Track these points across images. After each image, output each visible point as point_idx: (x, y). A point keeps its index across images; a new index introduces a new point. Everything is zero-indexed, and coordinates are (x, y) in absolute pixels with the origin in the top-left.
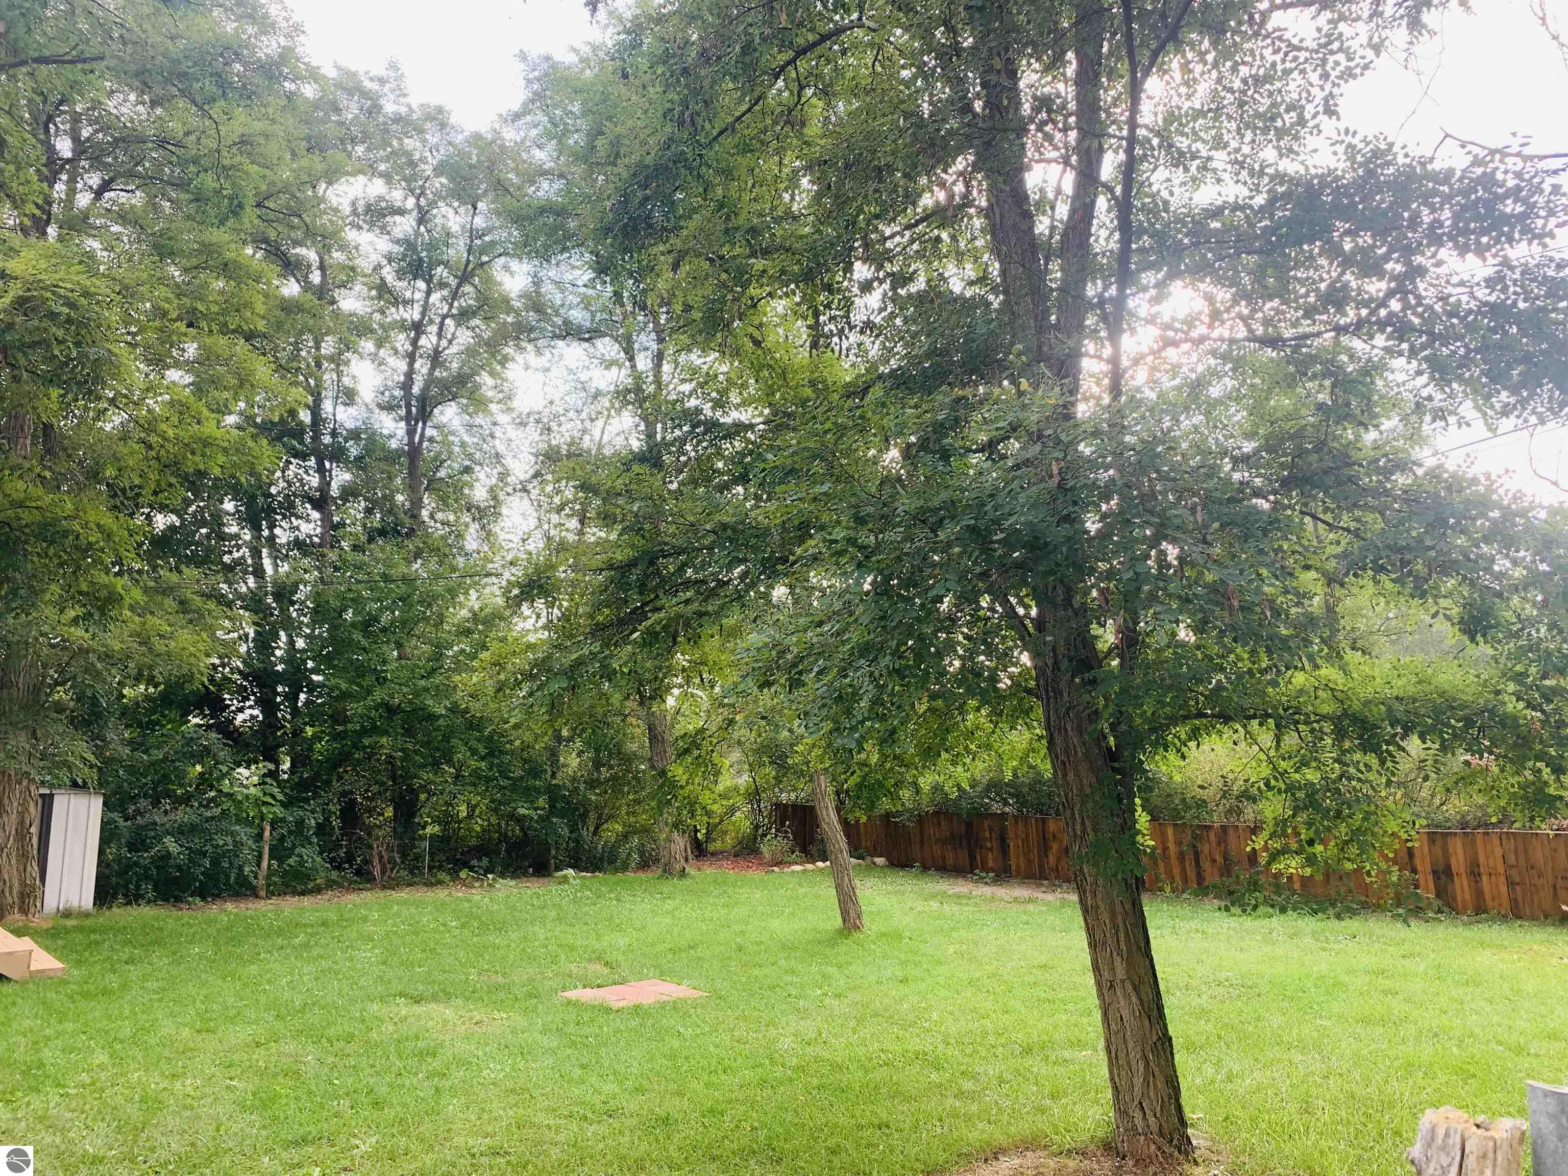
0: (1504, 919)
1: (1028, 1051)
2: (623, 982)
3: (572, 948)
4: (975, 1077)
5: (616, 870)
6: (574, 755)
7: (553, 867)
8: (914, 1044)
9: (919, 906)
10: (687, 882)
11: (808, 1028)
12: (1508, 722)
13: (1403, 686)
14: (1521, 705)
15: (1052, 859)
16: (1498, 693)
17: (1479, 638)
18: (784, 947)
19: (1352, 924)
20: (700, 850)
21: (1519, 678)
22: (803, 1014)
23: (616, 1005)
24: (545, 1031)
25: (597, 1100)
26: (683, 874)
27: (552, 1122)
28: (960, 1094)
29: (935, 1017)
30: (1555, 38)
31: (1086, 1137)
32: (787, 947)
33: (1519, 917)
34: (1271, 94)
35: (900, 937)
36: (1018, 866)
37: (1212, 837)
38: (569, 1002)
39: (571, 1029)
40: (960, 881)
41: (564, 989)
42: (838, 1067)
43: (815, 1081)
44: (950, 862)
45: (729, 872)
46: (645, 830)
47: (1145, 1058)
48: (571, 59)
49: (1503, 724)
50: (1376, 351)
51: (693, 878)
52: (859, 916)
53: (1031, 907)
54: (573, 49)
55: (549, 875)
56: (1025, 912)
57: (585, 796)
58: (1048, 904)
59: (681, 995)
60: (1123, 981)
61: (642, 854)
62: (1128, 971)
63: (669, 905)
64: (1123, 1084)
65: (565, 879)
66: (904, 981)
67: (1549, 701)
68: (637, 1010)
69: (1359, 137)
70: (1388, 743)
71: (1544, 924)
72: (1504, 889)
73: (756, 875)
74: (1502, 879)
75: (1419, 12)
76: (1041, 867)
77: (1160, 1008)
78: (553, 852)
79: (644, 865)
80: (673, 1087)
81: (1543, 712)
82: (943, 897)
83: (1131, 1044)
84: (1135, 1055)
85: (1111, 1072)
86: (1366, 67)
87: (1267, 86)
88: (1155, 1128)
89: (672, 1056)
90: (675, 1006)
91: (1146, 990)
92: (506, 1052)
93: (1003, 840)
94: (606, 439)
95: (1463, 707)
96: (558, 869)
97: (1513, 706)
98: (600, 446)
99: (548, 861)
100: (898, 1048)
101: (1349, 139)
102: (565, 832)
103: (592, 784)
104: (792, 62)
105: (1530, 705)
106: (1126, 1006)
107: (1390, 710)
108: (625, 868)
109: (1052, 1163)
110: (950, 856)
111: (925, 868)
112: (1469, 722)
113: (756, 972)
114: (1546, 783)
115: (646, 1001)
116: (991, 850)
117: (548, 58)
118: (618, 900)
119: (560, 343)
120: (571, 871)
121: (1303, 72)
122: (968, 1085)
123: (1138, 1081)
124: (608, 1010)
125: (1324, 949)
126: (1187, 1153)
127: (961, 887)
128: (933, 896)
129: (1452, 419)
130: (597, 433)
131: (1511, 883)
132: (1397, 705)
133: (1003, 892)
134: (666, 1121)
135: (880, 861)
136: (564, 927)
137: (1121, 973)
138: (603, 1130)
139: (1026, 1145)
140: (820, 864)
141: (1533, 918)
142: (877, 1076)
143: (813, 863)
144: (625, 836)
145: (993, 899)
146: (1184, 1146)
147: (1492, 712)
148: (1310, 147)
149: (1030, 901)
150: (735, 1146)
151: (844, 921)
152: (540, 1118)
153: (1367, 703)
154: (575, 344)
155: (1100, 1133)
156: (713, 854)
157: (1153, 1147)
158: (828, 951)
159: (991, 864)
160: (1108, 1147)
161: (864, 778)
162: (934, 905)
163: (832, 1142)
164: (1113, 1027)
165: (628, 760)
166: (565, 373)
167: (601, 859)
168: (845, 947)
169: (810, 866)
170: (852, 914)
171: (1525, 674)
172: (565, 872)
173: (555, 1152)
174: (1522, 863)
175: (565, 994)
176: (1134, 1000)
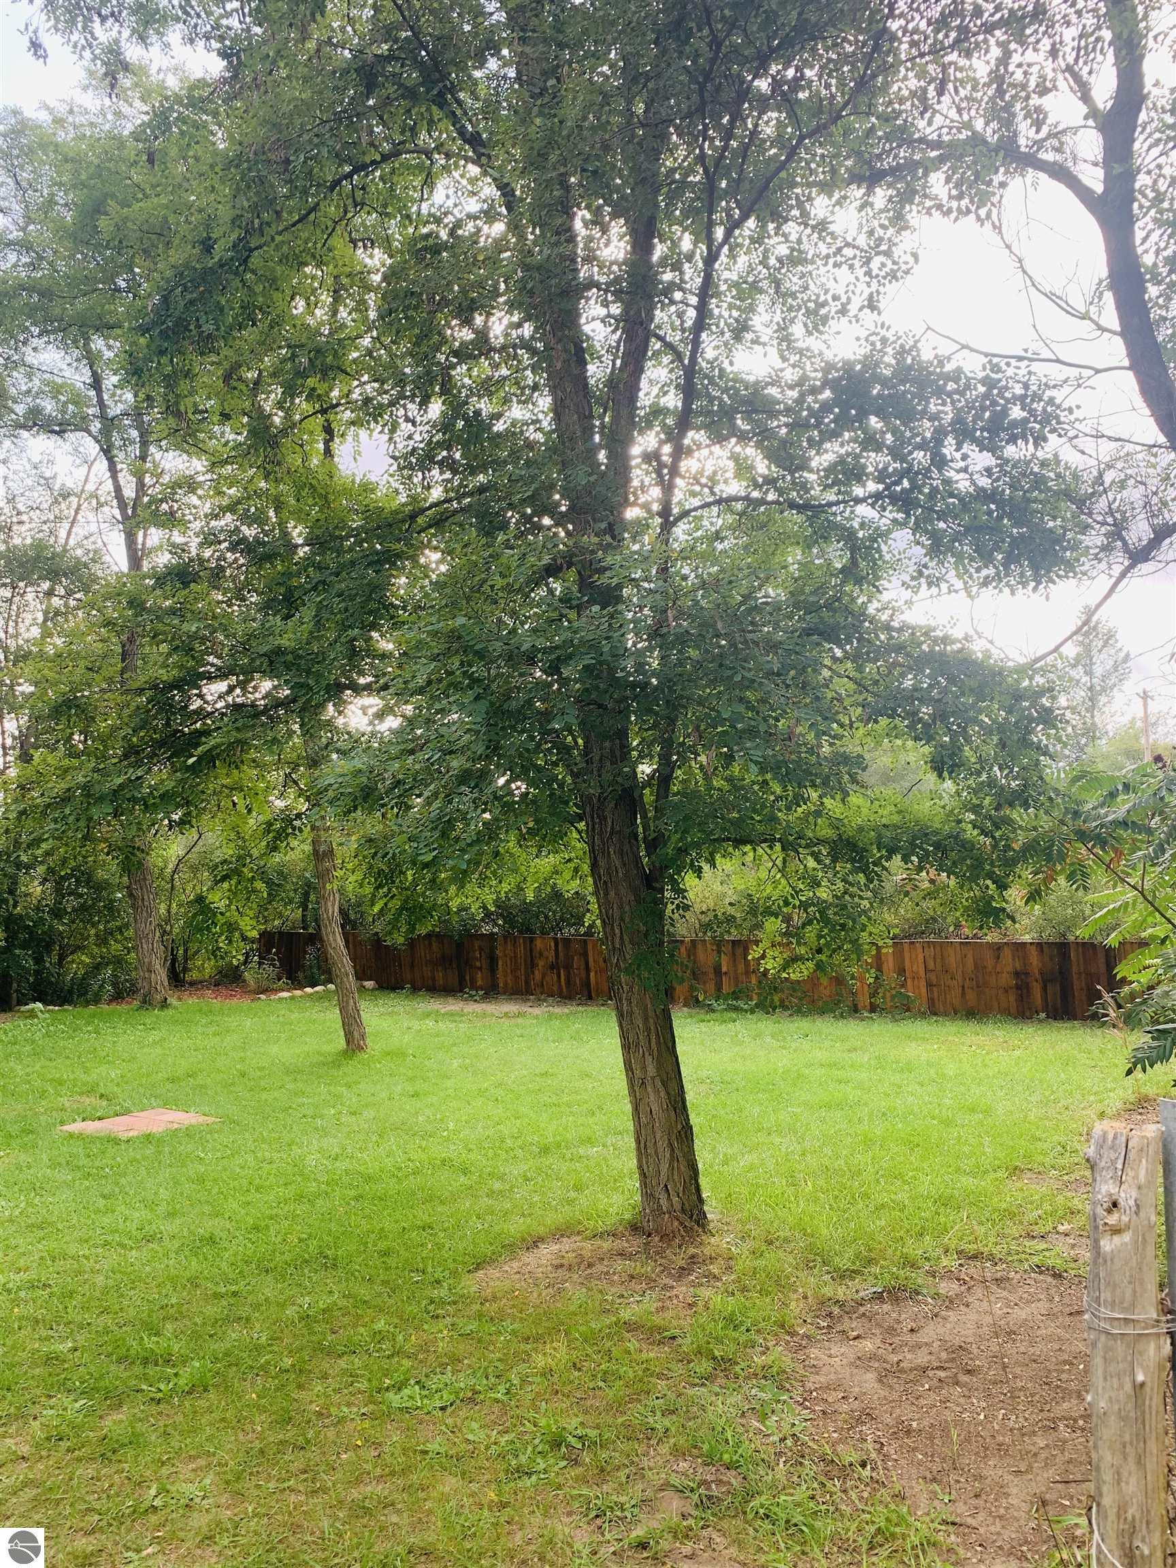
0: (923, 1015)
1: (545, 1150)
2: (127, 1112)
3: (60, 1082)
4: (501, 1178)
5: (87, 1003)
6: (36, 883)
7: (14, 1001)
8: (438, 1151)
9: (416, 1025)
10: (170, 1012)
11: (332, 1144)
12: (967, 847)
13: (887, 815)
14: (975, 832)
15: (538, 975)
16: (959, 822)
17: (945, 774)
18: (288, 1072)
19: (804, 1024)
20: (177, 979)
21: (976, 809)
22: (324, 1133)
23: (124, 1136)
24: (54, 1165)
25: (132, 1227)
26: (164, 1004)
27: (87, 1252)
28: (491, 1194)
29: (451, 1126)
30: (1008, 247)
31: (614, 1219)
32: (292, 1071)
33: (935, 1014)
34: (802, 276)
35: (404, 1055)
36: (506, 984)
37: (683, 950)
38: (71, 1136)
39: (83, 1161)
40: (451, 1000)
41: (62, 1123)
42: (368, 1179)
43: (352, 1193)
44: (440, 982)
45: (214, 1001)
46: (118, 961)
47: (671, 1145)
48: (44, 117)
49: (963, 846)
50: (884, 520)
51: (176, 1008)
52: (363, 1037)
53: (520, 1020)
54: (47, 108)
55: (11, 1010)
56: (517, 1026)
57: (51, 927)
58: (537, 1017)
59: (194, 1121)
60: (653, 1078)
61: (115, 985)
62: (658, 1069)
63: (155, 1035)
64: (651, 1171)
65: (32, 1014)
66: (416, 1095)
67: (998, 828)
68: (148, 1138)
69: (892, 331)
70: (875, 864)
71: (953, 1020)
72: (924, 990)
73: (241, 1003)
74: (923, 983)
75: (903, 207)
76: (527, 983)
77: (684, 1101)
78: (15, 985)
79: (118, 997)
80: (207, 1209)
81: (993, 837)
82: (438, 1018)
83: (658, 1135)
84: (662, 1144)
85: (639, 1160)
86: (907, 272)
87: (800, 268)
88: (678, 1206)
89: (201, 1180)
90: (189, 1133)
91: (673, 1085)
92: (16, 1188)
93: (493, 960)
94: (72, 542)
95: (936, 833)
96: (20, 1003)
97: (971, 833)
98: (65, 551)
99: (9, 996)
100: (424, 1156)
101: (883, 332)
102: (30, 964)
103: (57, 913)
104: (349, 176)
105: (983, 832)
106: (655, 1101)
107: (880, 837)
108: (97, 1001)
109: (588, 1245)
110: (440, 975)
111: (415, 989)
112: (937, 846)
113: (264, 1096)
114: (992, 897)
115: (157, 1129)
116: (480, 969)
117: (15, 113)
118: (97, 1032)
119: (25, 434)
120: (39, 1005)
121: (851, 267)
122: (497, 1186)
123: (664, 1167)
124: (116, 1142)
125: (784, 1048)
126: (703, 1226)
127: (453, 1005)
128: (428, 1015)
129: (944, 586)
130: (63, 534)
131: (930, 985)
132: (884, 831)
133: (491, 1008)
134: (212, 1240)
135: (369, 984)
136: (43, 1062)
137: (651, 1070)
138: (145, 1254)
139: (560, 1233)
140: (308, 990)
141: (946, 1014)
142: (412, 1182)
143: (301, 987)
144: (97, 967)
145: (484, 1015)
146: (700, 1219)
147: (956, 837)
148: (834, 329)
149: (519, 1015)
150: (287, 1257)
151: (348, 1042)
152: (72, 1249)
153: (861, 829)
154: (42, 436)
155: (627, 1216)
156: (192, 984)
157: (676, 1223)
158: (334, 1072)
159: (479, 983)
160: (635, 1228)
161: (406, 901)
162: (430, 1023)
163: (382, 1245)
164: (643, 1120)
165: (100, 887)
166: (28, 467)
167: (71, 992)
168: (351, 1068)
169: (298, 993)
170: (356, 1034)
171: (980, 806)
172: (31, 1006)
173: (100, 1280)
174: (939, 967)
175: (65, 1128)
176: (663, 1094)
